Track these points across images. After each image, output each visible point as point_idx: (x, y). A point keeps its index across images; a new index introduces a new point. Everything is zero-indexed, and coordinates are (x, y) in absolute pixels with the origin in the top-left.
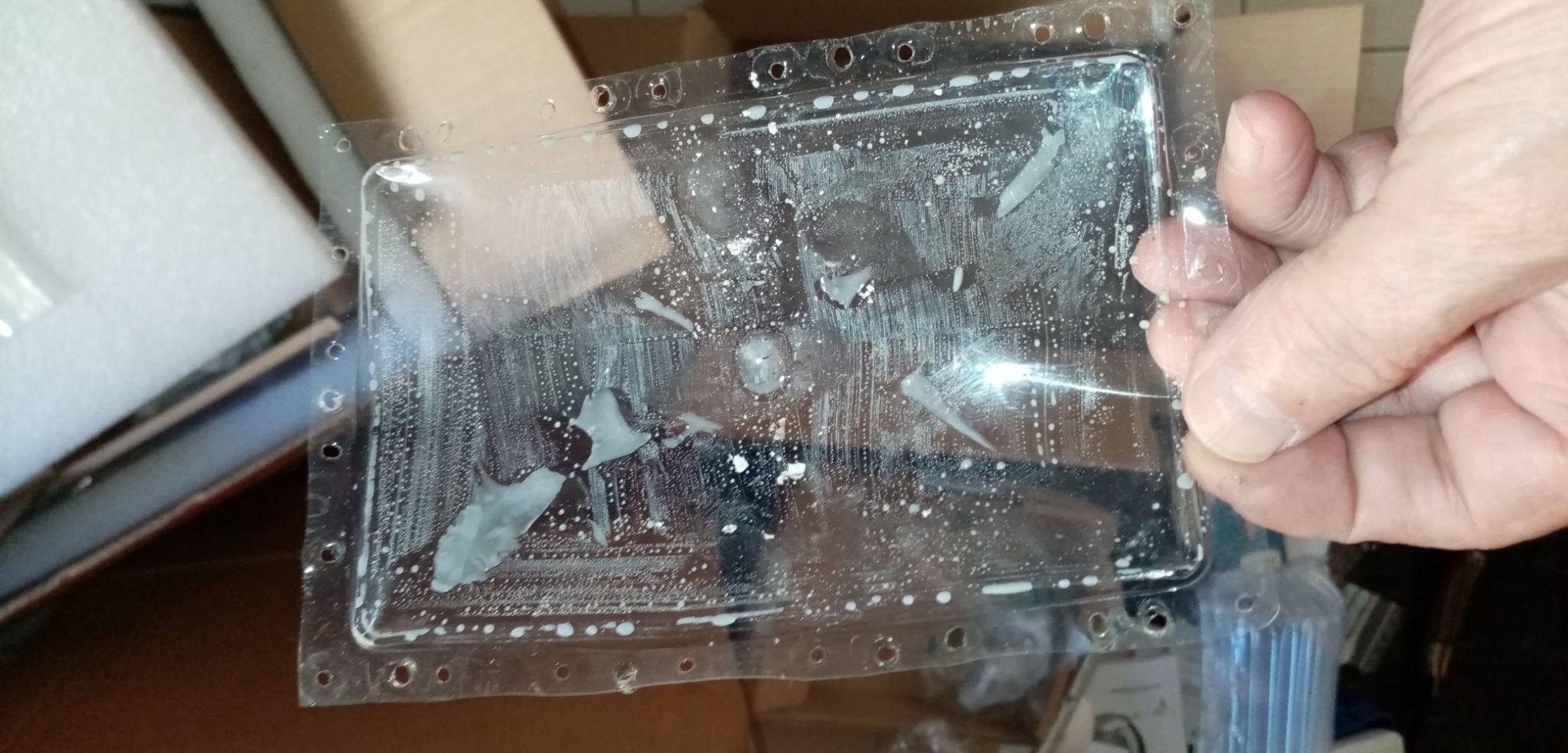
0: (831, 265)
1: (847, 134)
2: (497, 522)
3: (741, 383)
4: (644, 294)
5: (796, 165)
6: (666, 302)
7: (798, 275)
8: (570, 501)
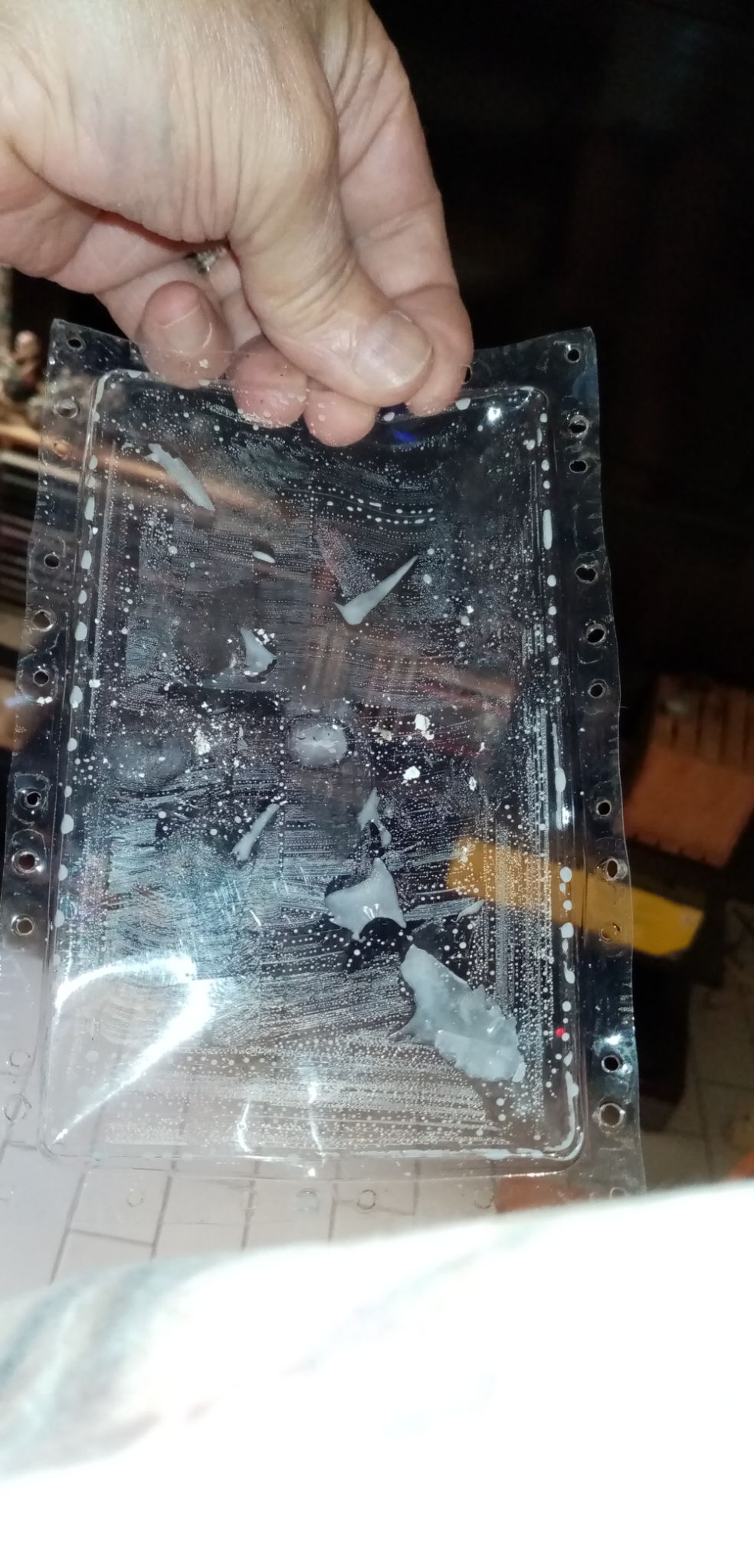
0: (233, 663)
1: (115, 620)
3: (335, 765)
4: (235, 851)
5: (134, 671)
6: (247, 828)
7: (238, 695)
8: (436, 941)
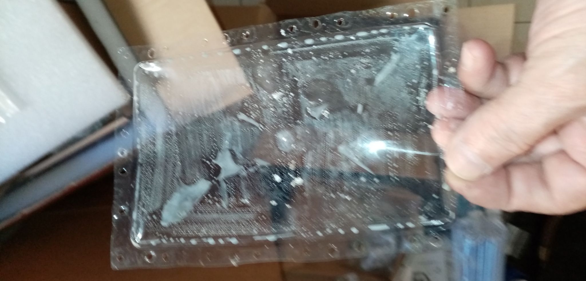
2: (186, 199)
4: (241, 113)
